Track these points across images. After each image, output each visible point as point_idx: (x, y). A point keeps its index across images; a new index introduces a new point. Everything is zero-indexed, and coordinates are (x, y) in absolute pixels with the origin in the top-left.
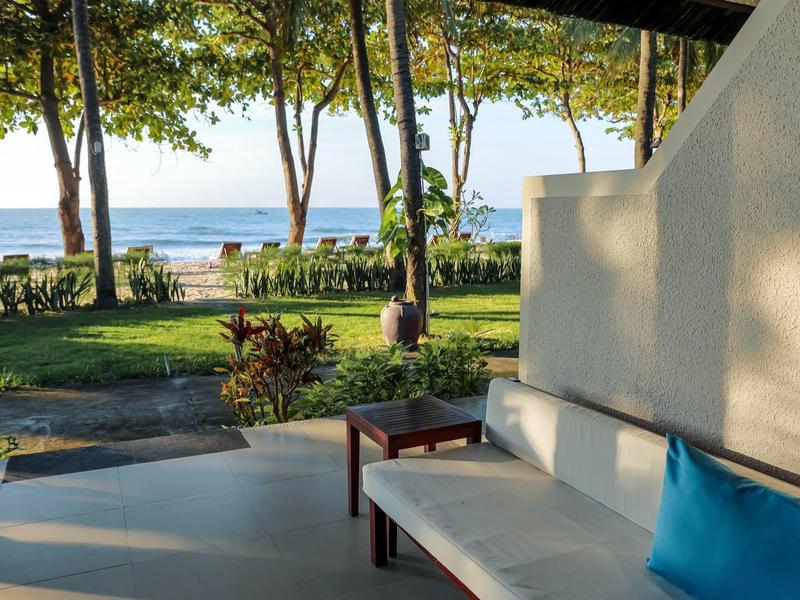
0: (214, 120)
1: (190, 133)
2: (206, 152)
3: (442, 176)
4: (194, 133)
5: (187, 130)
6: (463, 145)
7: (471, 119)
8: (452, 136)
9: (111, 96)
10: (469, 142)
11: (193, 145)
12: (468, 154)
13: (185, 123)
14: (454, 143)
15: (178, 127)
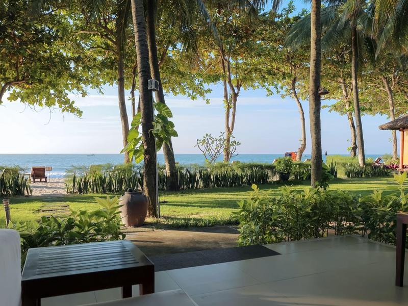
0: (84, 94)
1: (71, 102)
2: (80, 113)
3: (168, 108)
4: (73, 102)
5: (69, 100)
6: (231, 110)
7: (236, 95)
8: (226, 104)
9: (20, 78)
10: (234, 109)
11: (73, 109)
12: (234, 115)
13: (68, 96)
14: (226, 109)
15: (64, 98)
